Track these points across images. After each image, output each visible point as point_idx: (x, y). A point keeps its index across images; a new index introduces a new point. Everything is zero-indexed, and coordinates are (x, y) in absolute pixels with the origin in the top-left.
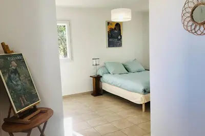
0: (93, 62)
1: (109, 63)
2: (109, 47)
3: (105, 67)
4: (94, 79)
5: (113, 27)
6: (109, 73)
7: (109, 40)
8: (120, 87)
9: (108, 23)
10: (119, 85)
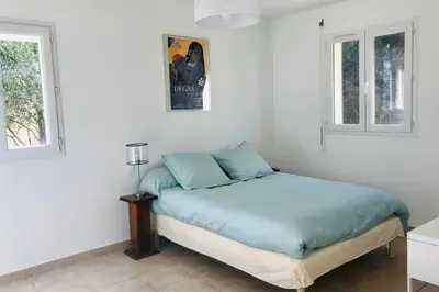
0: (128, 154)
1: (175, 155)
2: (173, 108)
3: (164, 166)
4: (135, 207)
5: (184, 52)
6: (178, 185)
7: (172, 88)
8: (218, 232)
9: (170, 41)
10: (215, 227)
